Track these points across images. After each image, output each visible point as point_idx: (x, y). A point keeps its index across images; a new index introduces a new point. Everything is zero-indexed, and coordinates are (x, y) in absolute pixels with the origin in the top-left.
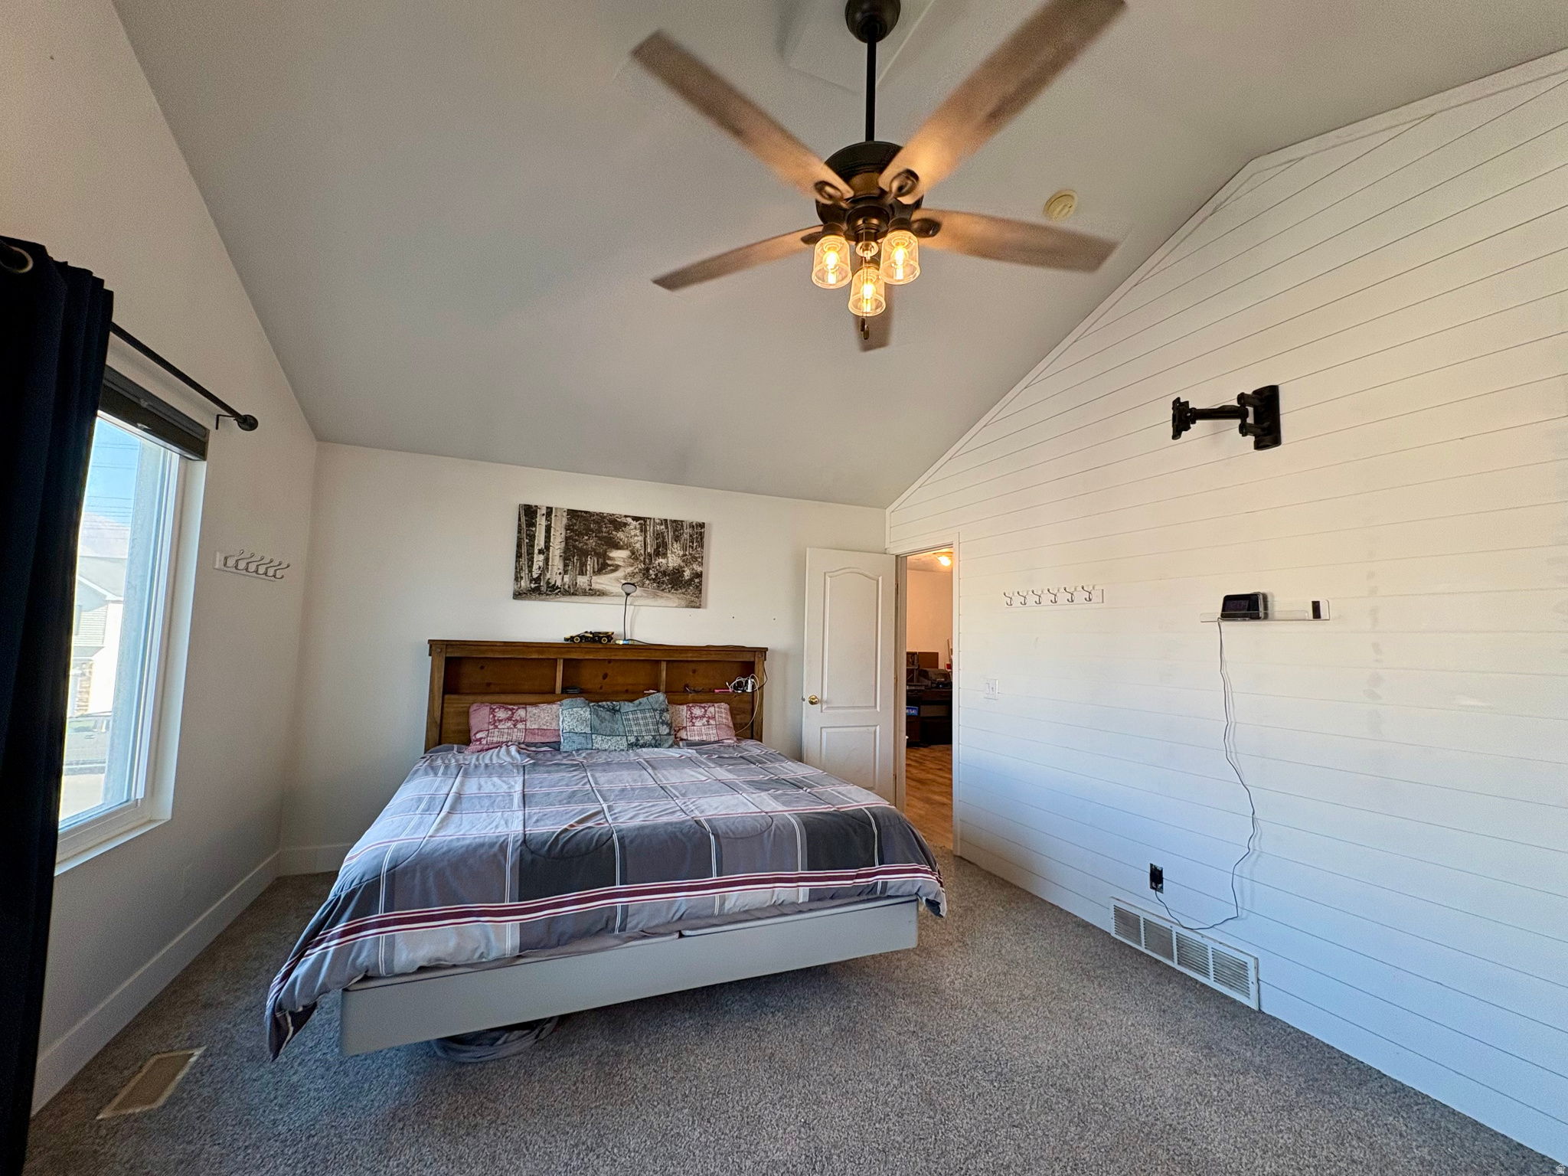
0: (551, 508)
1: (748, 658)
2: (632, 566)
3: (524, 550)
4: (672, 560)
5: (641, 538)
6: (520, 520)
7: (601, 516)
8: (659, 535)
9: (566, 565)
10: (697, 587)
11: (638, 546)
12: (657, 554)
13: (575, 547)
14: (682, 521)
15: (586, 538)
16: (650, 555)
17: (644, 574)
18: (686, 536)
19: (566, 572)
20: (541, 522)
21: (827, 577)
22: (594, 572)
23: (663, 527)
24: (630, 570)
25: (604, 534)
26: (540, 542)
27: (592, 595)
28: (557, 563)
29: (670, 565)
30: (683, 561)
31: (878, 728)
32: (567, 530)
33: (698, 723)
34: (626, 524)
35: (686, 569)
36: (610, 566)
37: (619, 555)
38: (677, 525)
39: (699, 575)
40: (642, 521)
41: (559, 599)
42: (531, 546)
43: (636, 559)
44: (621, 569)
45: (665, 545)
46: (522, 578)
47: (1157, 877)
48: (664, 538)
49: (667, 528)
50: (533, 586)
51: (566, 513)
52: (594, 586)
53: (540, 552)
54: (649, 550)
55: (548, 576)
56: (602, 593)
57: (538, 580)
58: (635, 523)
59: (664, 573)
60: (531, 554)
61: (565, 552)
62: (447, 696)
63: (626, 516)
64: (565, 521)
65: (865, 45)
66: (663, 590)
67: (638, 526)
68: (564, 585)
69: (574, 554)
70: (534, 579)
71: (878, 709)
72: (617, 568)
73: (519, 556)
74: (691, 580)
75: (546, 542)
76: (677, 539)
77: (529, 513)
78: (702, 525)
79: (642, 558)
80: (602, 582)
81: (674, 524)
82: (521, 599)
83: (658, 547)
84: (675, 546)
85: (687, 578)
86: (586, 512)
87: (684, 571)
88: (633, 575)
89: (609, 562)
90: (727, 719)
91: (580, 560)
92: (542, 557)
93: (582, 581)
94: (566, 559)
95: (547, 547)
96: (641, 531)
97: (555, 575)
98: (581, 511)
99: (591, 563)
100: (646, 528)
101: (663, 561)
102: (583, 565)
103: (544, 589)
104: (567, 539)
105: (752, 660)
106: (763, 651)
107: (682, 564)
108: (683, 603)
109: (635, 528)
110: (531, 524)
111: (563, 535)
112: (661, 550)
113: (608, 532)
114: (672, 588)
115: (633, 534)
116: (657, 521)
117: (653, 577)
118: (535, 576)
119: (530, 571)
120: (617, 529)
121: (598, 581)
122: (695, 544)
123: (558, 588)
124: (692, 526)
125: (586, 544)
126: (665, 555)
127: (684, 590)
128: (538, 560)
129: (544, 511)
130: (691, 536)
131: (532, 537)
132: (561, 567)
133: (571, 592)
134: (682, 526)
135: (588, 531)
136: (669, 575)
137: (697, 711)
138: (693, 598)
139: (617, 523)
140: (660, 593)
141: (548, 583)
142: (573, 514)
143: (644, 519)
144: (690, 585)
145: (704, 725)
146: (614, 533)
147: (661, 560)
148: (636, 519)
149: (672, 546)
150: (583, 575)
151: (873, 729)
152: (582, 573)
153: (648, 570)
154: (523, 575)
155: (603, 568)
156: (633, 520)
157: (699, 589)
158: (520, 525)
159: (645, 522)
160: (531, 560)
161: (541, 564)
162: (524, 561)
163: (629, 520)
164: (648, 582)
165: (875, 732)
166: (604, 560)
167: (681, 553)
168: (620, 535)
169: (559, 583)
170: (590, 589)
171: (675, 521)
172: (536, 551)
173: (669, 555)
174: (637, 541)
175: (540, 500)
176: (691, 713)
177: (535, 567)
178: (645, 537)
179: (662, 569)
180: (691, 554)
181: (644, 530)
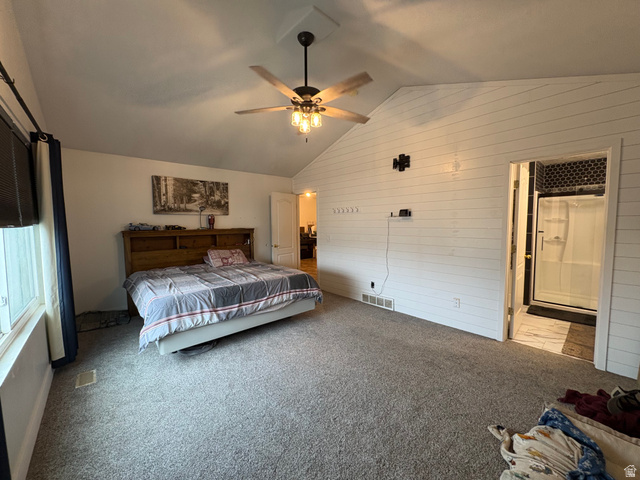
0: (166, 177)
2: (201, 200)
3: (156, 194)
4: (217, 197)
5: (204, 189)
6: (153, 182)
7: (187, 180)
10: (227, 207)
11: (203, 192)
12: (211, 195)
13: (178, 193)
15: (182, 189)
16: (208, 195)
19: (175, 203)
20: (163, 183)
22: (187, 202)
28: (171, 199)
29: (216, 199)
31: (293, 253)
32: (174, 185)
34: (197, 184)
36: (192, 200)
37: (196, 196)
38: (217, 184)
39: (227, 203)
41: (174, 213)
42: (159, 192)
43: (203, 197)
45: (213, 192)
46: (157, 206)
47: (373, 285)
48: (213, 189)
49: (214, 185)
50: (162, 209)
51: (172, 179)
53: (164, 195)
55: (168, 204)
56: (191, 211)
59: (214, 203)
60: (159, 196)
61: (174, 195)
63: (197, 181)
64: (172, 182)
66: (214, 208)
67: (202, 184)
68: (175, 208)
71: (293, 247)
72: (195, 201)
73: (154, 197)
75: (165, 191)
76: (218, 189)
77: (157, 179)
78: (227, 184)
82: (157, 214)
85: (222, 204)
86: (181, 179)
88: (202, 203)
90: (243, 254)
91: (180, 198)
93: (182, 206)
94: (175, 198)
97: (171, 204)
99: (185, 199)
102: (182, 200)
103: (166, 210)
104: (174, 190)
105: (248, 233)
106: (253, 229)
107: (221, 199)
108: (221, 213)
110: (158, 183)
111: (172, 188)
113: (191, 187)
114: (217, 207)
115: (200, 187)
116: (210, 182)
117: (210, 204)
118: (163, 204)
119: (160, 203)
120: (194, 186)
121: (189, 206)
122: (225, 191)
123: (172, 209)
124: (223, 184)
125: (182, 192)
126: (214, 196)
127: (221, 209)
128: (163, 198)
129: (163, 178)
130: (223, 188)
131: (160, 189)
132: (173, 201)
133: (178, 210)
134: (219, 184)
135: (183, 186)
138: (225, 212)
139: (194, 183)
141: (168, 207)
142: (176, 179)
143: (205, 182)
144: (224, 206)
147: (212, 198)
149: (216, 192)
152: (182, 203)
153: (207, 201)
156: (200, 182)
161: (165, 200)
162: (157, 199)
164: (208, 206)
166: (190, 198)
167: (220, 195)
168: (196, 188)
170: (186, 209)
171: (217, 182)
175: (161, 174)
177: (162, 201)
180: (223, 195)
181: (205, 186)
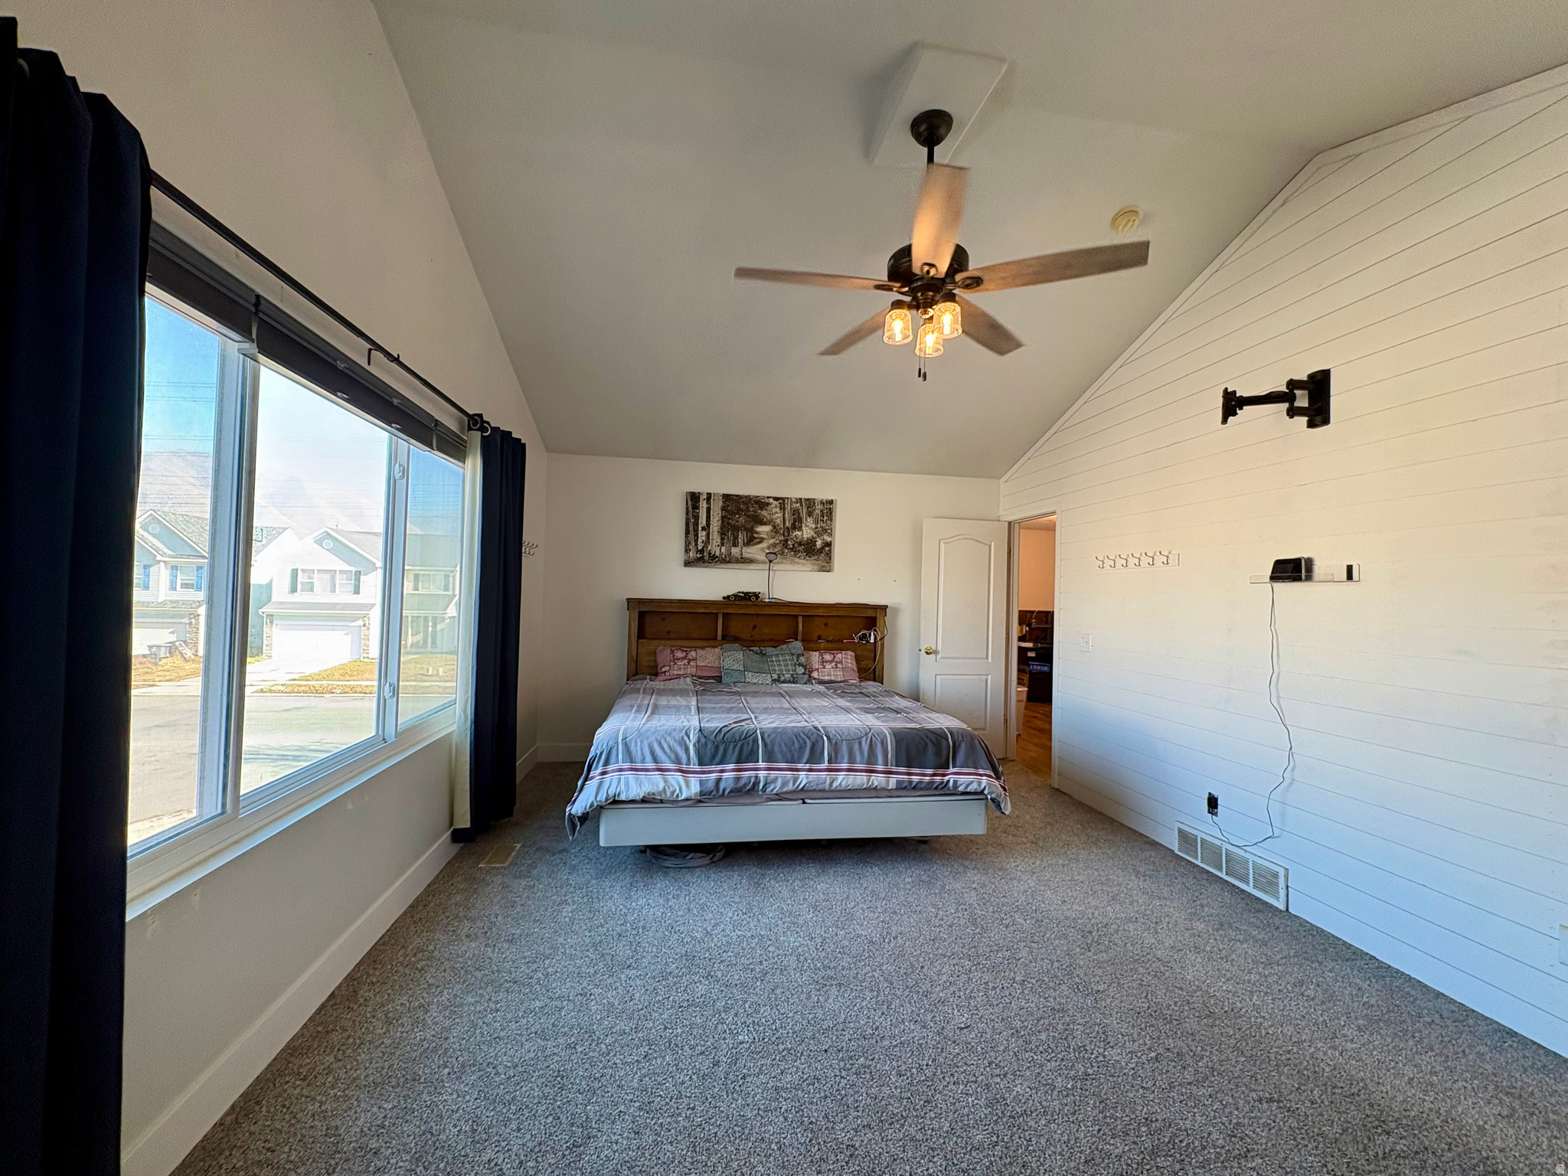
0: (710, 494)
1: (870, 613)
2: (774, 538)
3: (691, 529)
4: (806, 532)
5: (780, 515)
6: (687, 504)
7: (748, 497)
8: (795, 512)
9: (722, 539)
10: (828, 554)
11: (778, 521)
12: (794, 527)
13: (729, 524)
14: (814, 499)
15: (737, 516)
16: (788, 528)
17: (783, 544)
18: (818, 511)
19: (722, 544)
20: (703, 505)
21: (941, 543)
22: (744, 544)
23: (798, 505)
24: (772, 541)
25: (751, 513)
26: (703, 521)
27: (743, 563)
28: (716, 538)
29: (805, 536)
30: (815, 533)
31: (989, 677)
32: (722, 510)
33: (828, 666)
34: (768, 504)
35: (818, 539)
36: (756, 538)
37: (763, 530)
38: (810, 503)
39: (829, 544)
40: (781, 501)
41: (719, 566)
42: (696, 524)
43: (777, 532)
44: (765, 541)
45: (801, 521)
46: (690, 550)
47: (1213, 803)
48: (799, 514)
49: (801, 505)
50: (698, 556)
51: (721, 498)
52: (745, 555)
53: (703, 529)
54: (787, 525)
55: (710, 548)
56: (751, 561)
57: (702, 551)
58: (775, 502)
59: (800, 544)
60: (696, 531)
61: (722, 528)
62: (640, 641)
63: (768, 497)
64: (721, 503)
65: (926, 149)
66: (799, 557)
67: (778, 505)
68: (722, 554)
69: (729, 530)
70: (699, 551)
71: (990, 660)
72: (762, 540)
73: (687, 532)
74: (822, 548)
75: (707, 521)
76: (810, 514)
77: (694, 498)
78: (831, 502)
79: (782, 531)
80: (751, 552)
81: (808, 502)
82: (690, 566)
83: (795, 521)
84: (809, 520)
85: (819, 547)
86: (737, 496)
87: (816, 541)
88: (774, 545)
89: (756, 536)
90: (852, 664)
91: (733, 534)
92: (704, 533)
93: (735, 551)
94: (723, 534)
95: (708, 525)
96: (781, 509)
97: (715, 547)
98: (733, 495)
99: (742, 537)
100: (784, 506)
101: (799, 533)
102: (736, 538)
103: (706, 558)
104: (723, 517)
105: (874, 615)
106: (884, 608)
107: (815, 535)
108: (816, 568)
109: (776, 507)
110: (696, 507)
111: (720, 515)
112: (797, 524)
113: (754, 511)
114: (807, 555)
115: (774, 512)
116: (794, 500)
117: (791, 546)
118: (700, 548)
119: (696, 545)
120: (761, 509)
121: (748, 551)
122: (825, 518)
123: (717, 557)
124: (822, 503)
125: (737, 521)
126: (800, 529)
127: (816, 557)
128: (702, 535)
129: (705, 497)
130: (821, 511)
131: (697, 518)
132: (719, 541)
133: (726, 560)
134: (814, 503)
135: (739, 511)
136: (804, 545)
137: (828, 657)
138: (824, 564)
139: (761, 503)
140: (797, 560)
141: (710, 553)
142: (727, 497)
143: (783, 499)
144: (822, 552)
145: (833, 668)
146: (759, 511)
147: (797, 533)
148: (776, 499)
149: (806, 520)
150: (735, 546)
151: (985, 677)
152: (735, 545)
153: (786, 541)
154: (691, 547)
155: (751, 540)
156: (774, 500)
157: (829, 556)
158: (687, 509)
159: (784, 501)
160: (696, 536)
161: (704, 538)
162: (691, 536)
163: (771, 500)
164: (786, 551)
165: (987, 680)
166: (752, 534)
167: (814, 526)
168: (764, 513)
169: (717, 554)
170: (741, 558)
171: (808, 499)
172: (700, 528)
173: (803, 528)
174: (778, 517)
175: (703, 488)
176: (823, 658)
177: (700, 541)
178: (784, 514)
179: (798, 540)
180: (822, 527)
181: (783, 508)
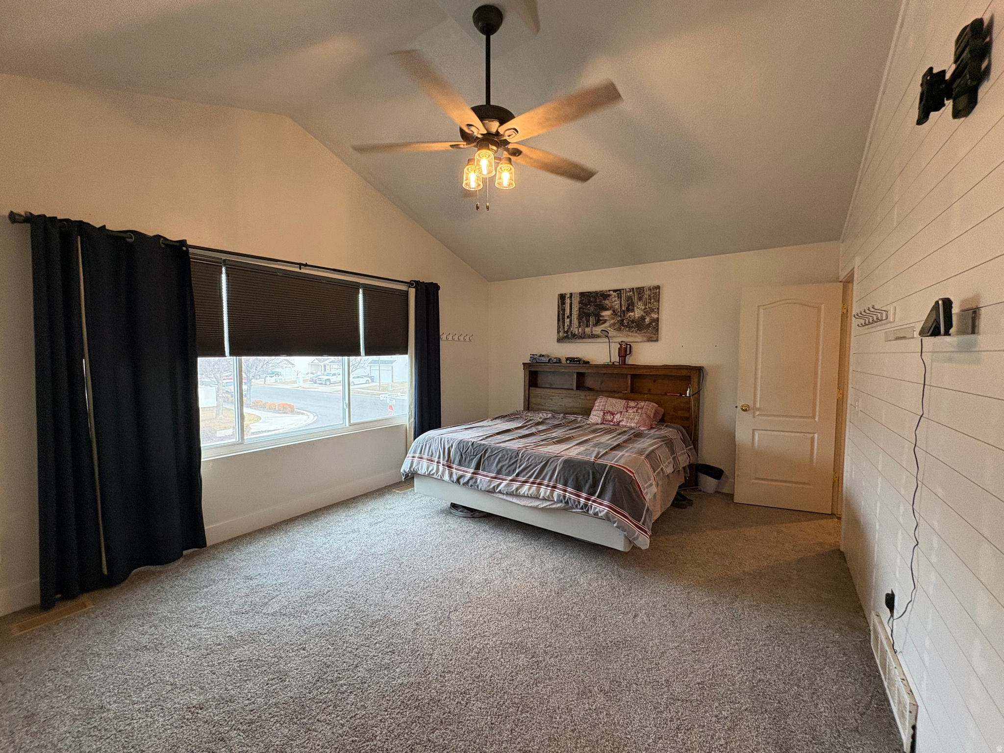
0: (572, 293)
1: (685, 373)
2: (613, 319)
3: (561, 317)
4: (637, 313)
5: (618, 302)
6: (558, 302)
7: (596, 293)
8: (629, 298)
9: (579, 323)
10: (655, 328)
11: (617, 307)
12: (628, 310)
13: (584, 312)
14: (643, 287)
15: (589, 306)
16: (624, 311)
17: (620, 323)
18: (646, 296)
19: (580, 326)
20: (568, 301)
21: (762, 311)
22: (593, 325)
23: (631, 293)
24: (612, 321)
25: (598, 303)
26: (568, 312)
27: (593, 338)
28: (575, 321)
29: (636, 316)
30: (645, 312)
31: (816, 435)
32: (579, 303)
34: (609, 295)
35: (646, 317)
36: (601, 320)
37: (606, 314)
38: (640, 291)
39: (656, 320)
40: (619, 292)
41: (578, 341)
42: (564, 315)
43: (616, 314)
44: (608, 322)
45: (633, 304)
46: (560, 331)
48: (632, 299)
49: (634, 293)
50: (565, 335)
51: (578, 295)
52: (594, 333)
53: (568, 317)
54: (623, 309)
55: (572, 329)
56: (596, 337)
57: (567, 332)
58: (614, 294)
59: (633, 322)
60: (563, 319)
61: (579, 316)
62: (531, 388)
63: (609, 291)
64: (578, 299)
66: (632, 332)
67: (616, 295)
68: (579, 333)
69: (584, 316)
70: (565, 332)
72: (605, 321)
73: (559, 320)
74: (650, 323)
75: (570, 312)
76: (640, 299)
77: (562, 297)
78: (658, 287)
79: (619, 314)
81: (638, 290)
82: (562, 342)
83: (629, 306)
84: (639, 304)
85: (647, 323)
86: (588, 292)
87: (645, 319)
88: (614, 324)
89: (601, 318)
91: (586, 319)
93: (588, 330)
94: (580, 318)
95: (571, 314)
96: (618, 298)
97: (575, 330)
98: (586, 292)
99: (592, 320)
100: (621, 295)
101: (632, 314)
102: (588, 321)
103: (570, 336)
104: (580, 308)
105: (689, 374)
106: (700, 369)
107: (644, 314)
108: (645, 339)
109: (615, 297)
110: (563, 303)
111: (578, 307)
113: (600, 302)
114: (638, 330)
115: (613, 300)
116: (627, 290)
117: (626, 324)
118: (566, 330)
119: (564, 328)
120: (605, 299)
121: (596, 329)
122: (652, 301)
123: (576, 335)
124: (650, 289)
125: (589, 310)
126: (633, 310)
127: (645, 331)
128: (567, 321)
129: (569, 296)
130: (649, 296)
131: (564, 310)
132: (577, 324)
133: (583, 337)
134: (643, 290)
135: (590, 302)
136: (635, 322)
138: (651, 335)
139: (604, 295)
140: (630, 334)
141: (572, 333)
142: (582, 294)
143: (620, 290)
144: (650, 327)
146: (603, 301)
147: (630, 314)
148: (615, 291)
149: (637, 304)
150: (588, 327)
151: (812, 435)
152: (588, 326)
153: (622, 321)
154: (560, 330)
155: (598, 322)
156: (613, 292)
157: (656, 330)
158: (558, 305)
159: (621, 292)
160: (564, 322)
161: (568, 323)
162: (561, 322)
163: (611, 292)
164: (623, 328)
165: (813, 439)
166: (599, 318)
167: (643, 307)
168: (607, 302)
169: (576, 333)
170: (592, 335)
171: (639, 288)
172: (566, 317)
173: (635, 310)
174: (616, 304)
175: (567, 291)
177: (566, 325)
178: (621, 300)
179: (631, 319)
180: (649, 308)
181: (620, 297)
